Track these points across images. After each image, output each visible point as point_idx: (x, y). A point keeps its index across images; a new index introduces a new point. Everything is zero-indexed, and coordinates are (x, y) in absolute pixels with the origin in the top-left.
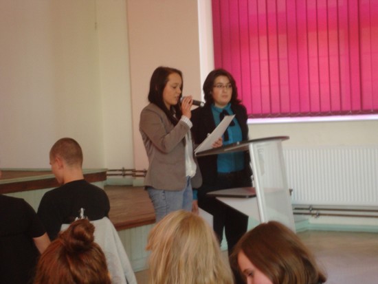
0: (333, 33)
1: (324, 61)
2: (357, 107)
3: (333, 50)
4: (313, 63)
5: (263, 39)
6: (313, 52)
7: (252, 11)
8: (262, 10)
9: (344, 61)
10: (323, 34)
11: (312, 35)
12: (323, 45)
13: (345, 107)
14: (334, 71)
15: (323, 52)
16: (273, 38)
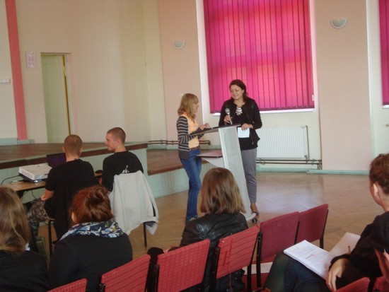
0: (270, 66)
1: (266, 81)
2: (284, 105)
3: (271, 75)
4: (260, 82)
5: (234, 70)
6: (260, 76)
7: (228, 55)
8: (233, 54)
9: (276, 80)
10: (265, 67)
11: (260, 68)
12: (265, 72)
13: (278, 106)
14: (272, 87)
15: (265, 76)
16: (239, 69)
